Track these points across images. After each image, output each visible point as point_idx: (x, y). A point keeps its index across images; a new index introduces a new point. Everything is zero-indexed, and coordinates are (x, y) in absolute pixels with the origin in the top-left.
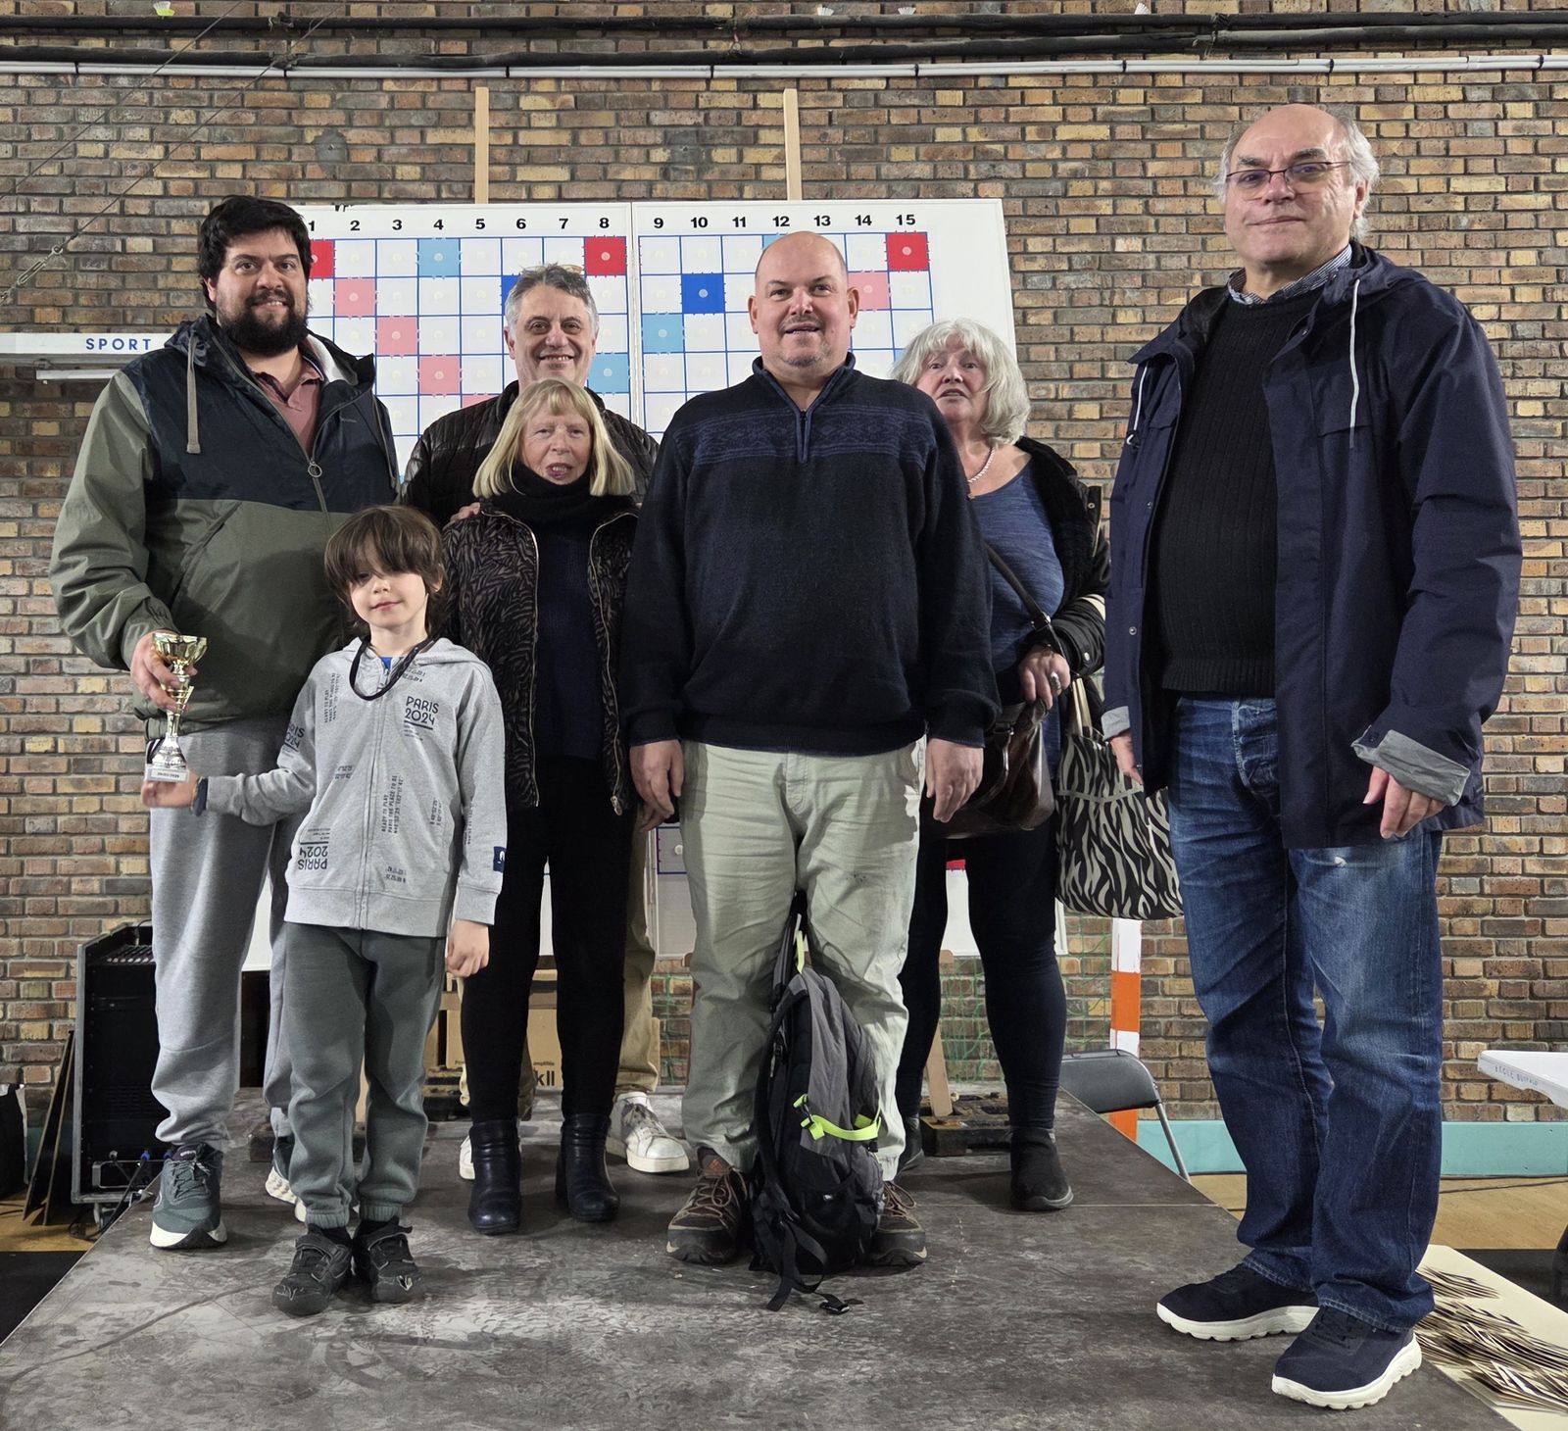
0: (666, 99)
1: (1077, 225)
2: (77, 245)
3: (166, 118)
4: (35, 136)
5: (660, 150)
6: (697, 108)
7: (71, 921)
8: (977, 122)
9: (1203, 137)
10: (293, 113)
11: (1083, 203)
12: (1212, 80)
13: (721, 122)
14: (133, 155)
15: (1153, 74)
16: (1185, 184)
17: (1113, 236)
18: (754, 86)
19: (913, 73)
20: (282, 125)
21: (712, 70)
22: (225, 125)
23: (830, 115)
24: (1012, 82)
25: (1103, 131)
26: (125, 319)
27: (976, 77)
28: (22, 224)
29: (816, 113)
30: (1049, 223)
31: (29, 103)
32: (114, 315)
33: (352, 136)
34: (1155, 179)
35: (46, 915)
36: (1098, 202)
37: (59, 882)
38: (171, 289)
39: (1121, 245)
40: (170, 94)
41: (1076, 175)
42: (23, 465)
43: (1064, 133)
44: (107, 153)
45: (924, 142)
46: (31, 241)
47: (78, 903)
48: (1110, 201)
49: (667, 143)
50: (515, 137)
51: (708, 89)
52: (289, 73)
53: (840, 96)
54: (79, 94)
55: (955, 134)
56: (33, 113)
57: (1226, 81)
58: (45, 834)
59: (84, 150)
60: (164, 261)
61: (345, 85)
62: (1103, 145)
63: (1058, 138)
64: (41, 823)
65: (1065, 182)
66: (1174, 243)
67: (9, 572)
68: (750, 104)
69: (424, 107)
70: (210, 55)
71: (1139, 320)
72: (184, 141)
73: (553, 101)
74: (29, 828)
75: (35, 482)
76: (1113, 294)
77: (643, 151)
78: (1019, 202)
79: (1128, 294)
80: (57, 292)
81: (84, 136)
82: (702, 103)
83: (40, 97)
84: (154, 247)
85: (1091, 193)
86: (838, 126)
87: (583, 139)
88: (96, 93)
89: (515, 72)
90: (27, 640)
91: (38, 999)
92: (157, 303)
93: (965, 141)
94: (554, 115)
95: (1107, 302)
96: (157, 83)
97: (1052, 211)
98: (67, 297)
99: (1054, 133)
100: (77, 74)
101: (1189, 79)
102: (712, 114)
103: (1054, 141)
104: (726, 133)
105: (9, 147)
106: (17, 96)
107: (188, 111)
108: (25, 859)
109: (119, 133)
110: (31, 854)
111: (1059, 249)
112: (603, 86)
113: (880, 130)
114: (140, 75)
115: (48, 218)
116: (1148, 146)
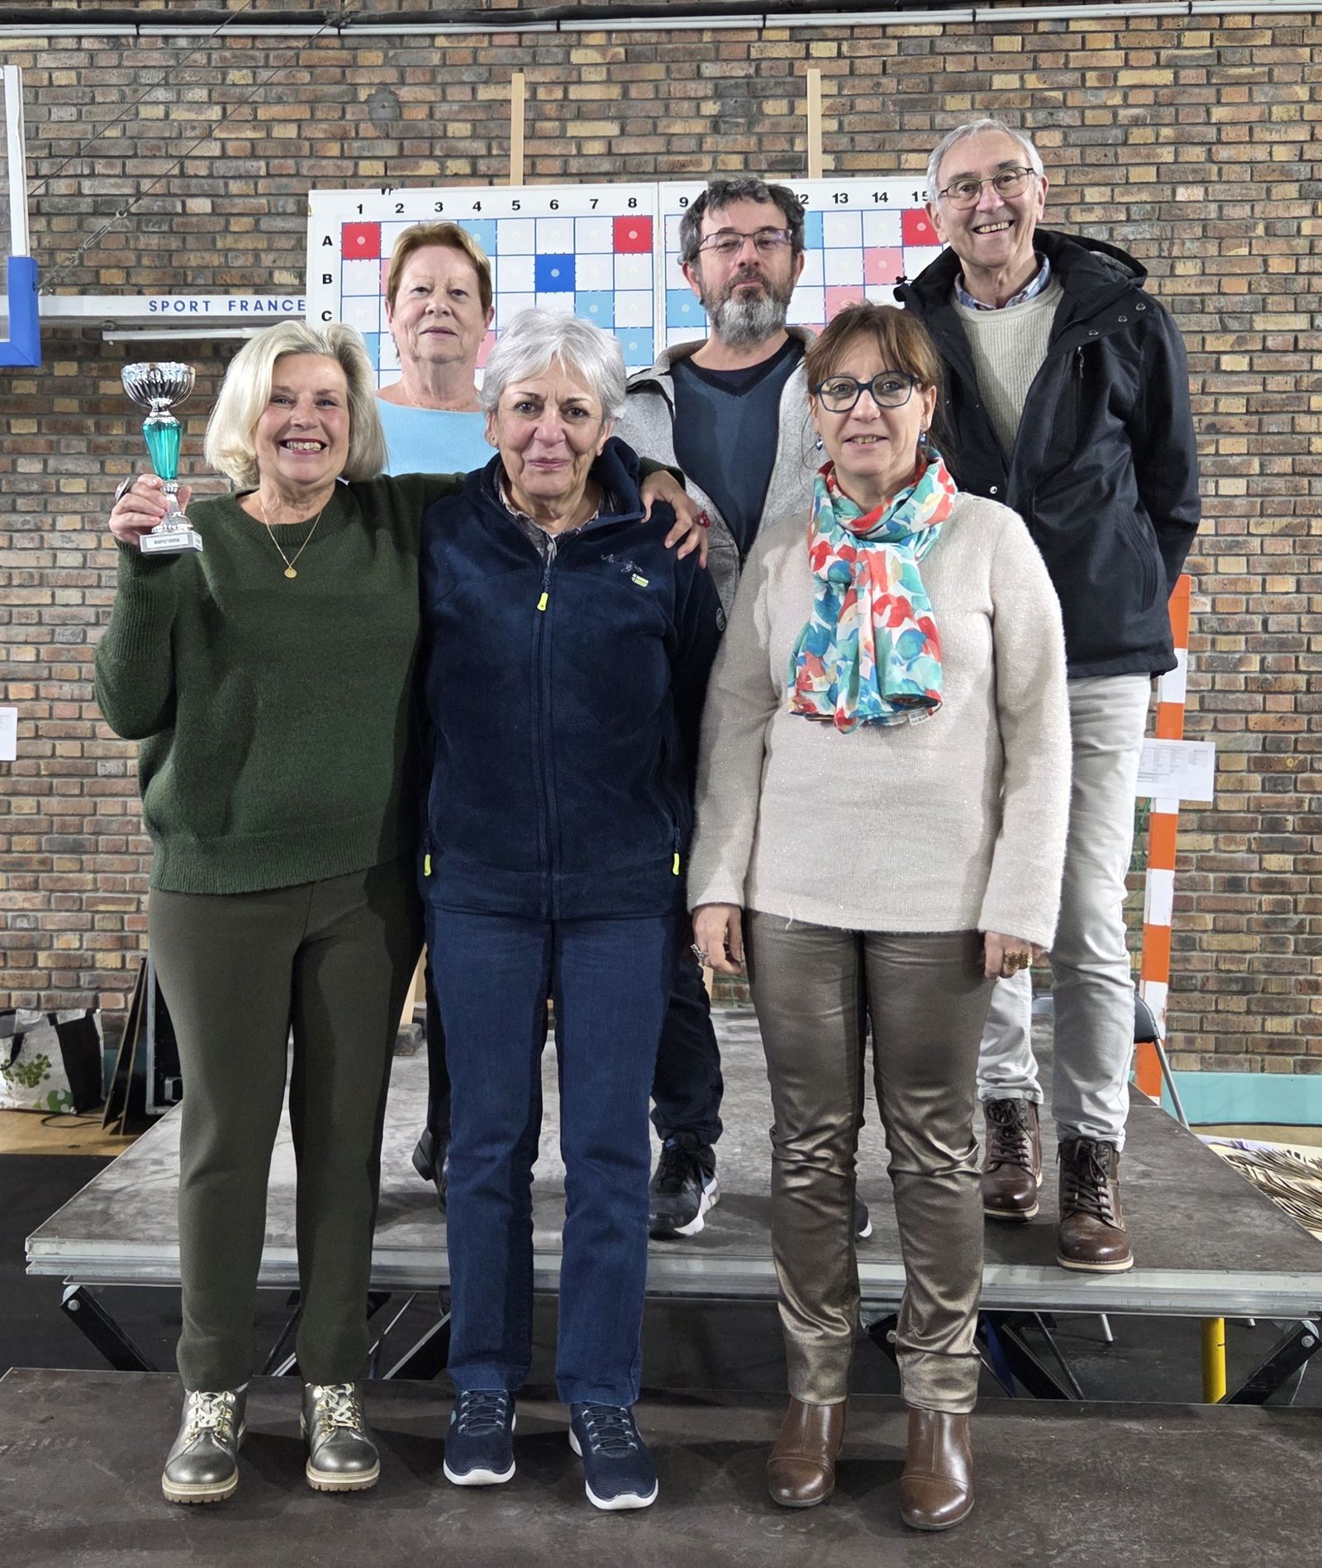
0: (717, 49)
1: (1136, 175)
2: (141, 207)
3: (224, 79)
4: (99, 99)
5: (711, 103)
6: (748, 59)
7: (141, 858)
8: (1035, 68)
9: (1271, 81)
11: (1143, 151)
12: (1283, 21)
13: (773, 72)
14: (193, 116)
15: (1221, 16)
16: (1251, 130)
17: (1175, 185)
18: (807, 35)
19: (970, 18)
20: (336, 83)
21: (764, 19)
22: (280, 84)
23: (884, 63)
24: (1073, 26)
25: (1166, 76)
26: (185, 279)
27: (1036, 21)
28: (87, 187)
29: (870, 62)
30: (1107, 172)
31: (92, 65)
32: (175, 276)
33: (405, 94)
34: (1219, 125)
35: (117, 852)
36: (1159, 150)
38: (229, 250)
39: (1182, 194)
40: (227, 54)
41: (1137, 122)
42: (90, 423)
43: (1126, 78)
44: (167, 115)
45: (980, 90)
46: (95, 202)
48: (1172, 149)
49: (718, 95)
50: (566, 92)
51: (760, 39)
52: (343, 32)
53: (895, 43)
54: (140, 57)
55: (1013, 81)
56: (95, 76)
57: (1298, 21)
58: (116, 776)
59: (146, 112)
60: (222, 221)
61: (398, 42)
62: (1166, 91)
63: (1119, 83)
65: (1126, 128)
66: (1237, 191)
67: (79, 527)
68: (803, 54)
69: (475, 62)
70: (266, 14)
71: (1198, 271)
72: (242, 102)
73: (604, 55)
74: (101, 771)
75: (102, 440)
76: (1172, 245)
77: (694, 103)
78: (1077, 151)
79: (1188, 244)
80: (119, 254)
81: (146, 98)
82: (754, 54)
83: (103, 60)
84: (213, 208)
85: (1153, 140)
86: (894, 74)
87: (633, 93)
88: (156, 55)
89: (566, 26)
90: (97, 591)
91: (112, 931)
92: (216, 263)
93: (1022, 88)
94: (604, 69)
95: (1165, 254)
96: (215, 43)
97: (1111, 160)
98: (130, 258)
99: (1116, 78)
100: (138, 36)
101: (1258, 21)
102: (764, 65)
103: (1115, 86)
104: (777, 84)
105: (74, 110)
106: (81, 59)
107: (245, 71)
108: (98, 800)
109: (179, 95)
110: (104, 795)
111: (1118, 199)
112: (654, 38)
113: (935, 77)
114: (198, 37)
115: (112, 181)
116: (1213, 90)
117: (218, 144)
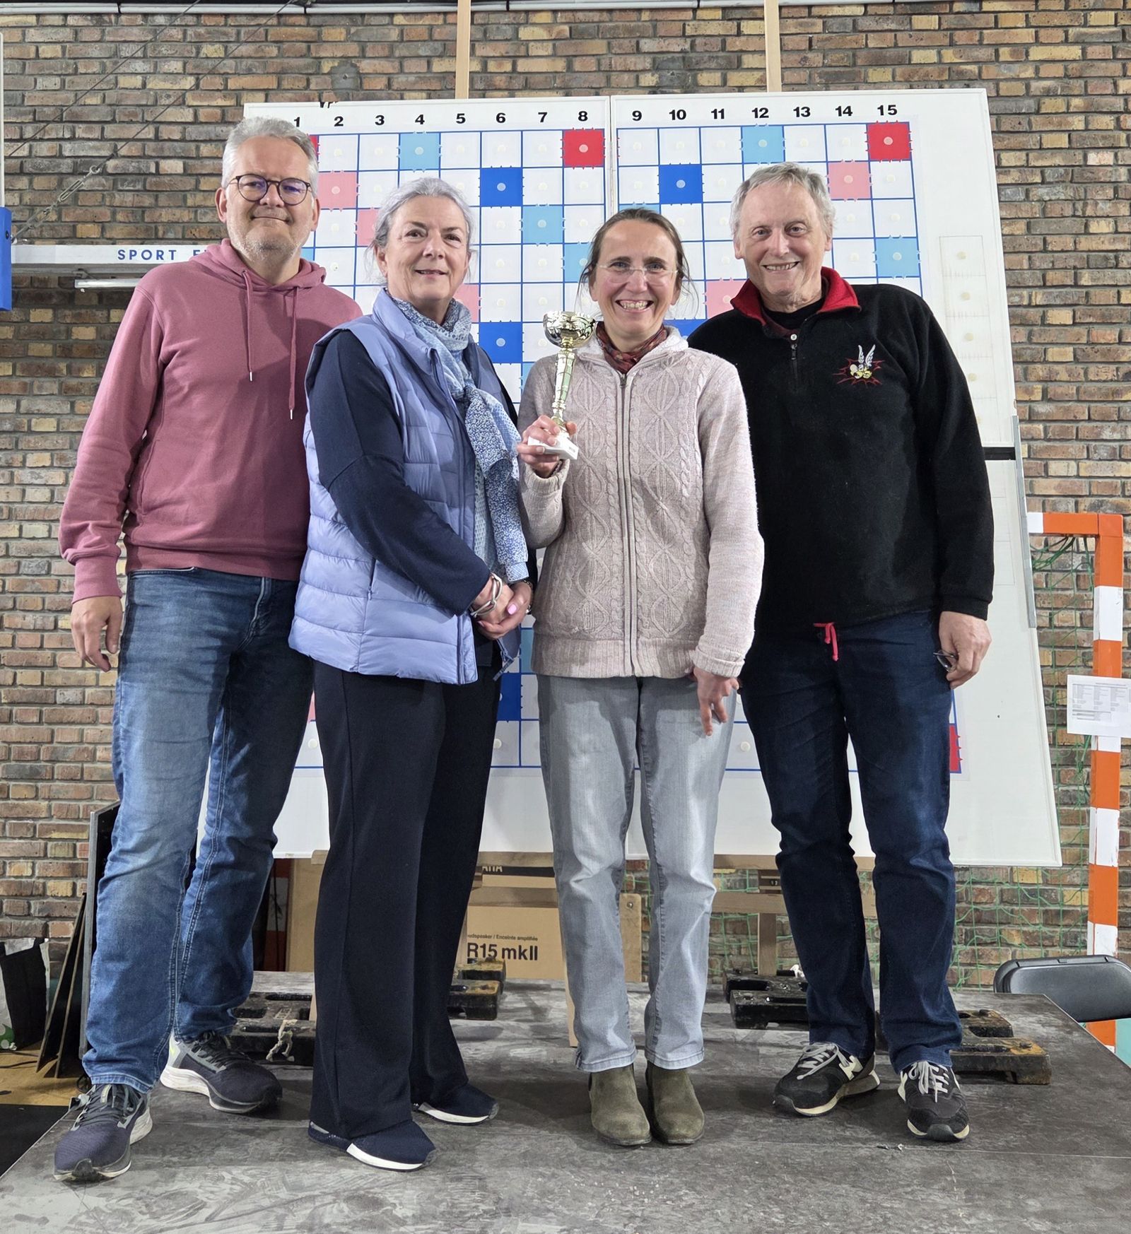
0: (655, 27)
1: (1050, 140)
2: (116, 167)
3: (198, 53)
4: (81, 70)
5: (649, 75)
6: (684, 35)
7: (96, 785)
8: (952, 44)
10: (312, 46)
11: (1055, 119)
13: (706, 48)
14: (168, 86)
17: (1085, 151)
18: (738, 14)
19: (891, 1)
20: (301, 57)
22: (251, 57)
23: (810, 40)
24: (986, 6)
25: (1075, 52)
26: (156, 233)
27: (951, 2)
28: (68, 149)
29: (796, 38)
30: (1021, 138)
31: (76, 40)
32: (147, 230)
33: (366, 66)
34: (1126, 95)
35: (72, 780)
36: (1070, 119)
37: (86, 749)
38: (199, 207)
39: (1093, 158)
40: (202, 30)
41: (1049, 93)
42: (62, 366)
43: (1037, 53)
44: (144, 85)
45: (900, 64)
46: (75, 164)
47: (102, 770)
48: (1082, 117)
49: (656, 68)
50: (514, 65)
51: (694, 18)
52: (309, 10)
53: (820, 22)
54: (120, 32)
55: (931, 56)
56: (79, 49)
58: (73, 705)
59: (124, 82)
60: (192, 181)
61: (359, 19)
62: (1075, 65)
63: (1031, 58)
64: (71, 695)
65: (1038, 98)
67: (48, 464)
68: (734, 31)
69: (431, 38)
71: (1111, 229)
72: (212, 72)
73: (549, 31)
74: (59, 699)
75: (73, 382)
76: (1085, 205)
77: (633, 76)
79: (1100, 205)
80: (97, 210)
81: (122, 69)
82: (689, 31)
83: (85, 35)
84: (185, 169)
85: (1063, 110)
86: (818, 50)
87: (577, 65)
88: (136, 30)
89: (515, 6)
91: (64, 858)
92: (186, 219)
93: (940, 62)
94: (550, 44)
95: (1079, 213)
96: (191, 20)
97: (1026, 127)
98: (106, 214)
99: (1027, 54)
100: (119, 14)
102: (698, 41)
103: (1027, 60)
104: (710, 58)
105: (58, 80)
106: (66, 34)
107: (217, 46)
108: (56, 727)
109: (156, 67)
110: (61, 723)
111: (1032, 164)
112: (596, 17)
113: (858, 53)
114: (176, 14)
115: (91, 144)
116: (1119, 65)
117: (191, 110)
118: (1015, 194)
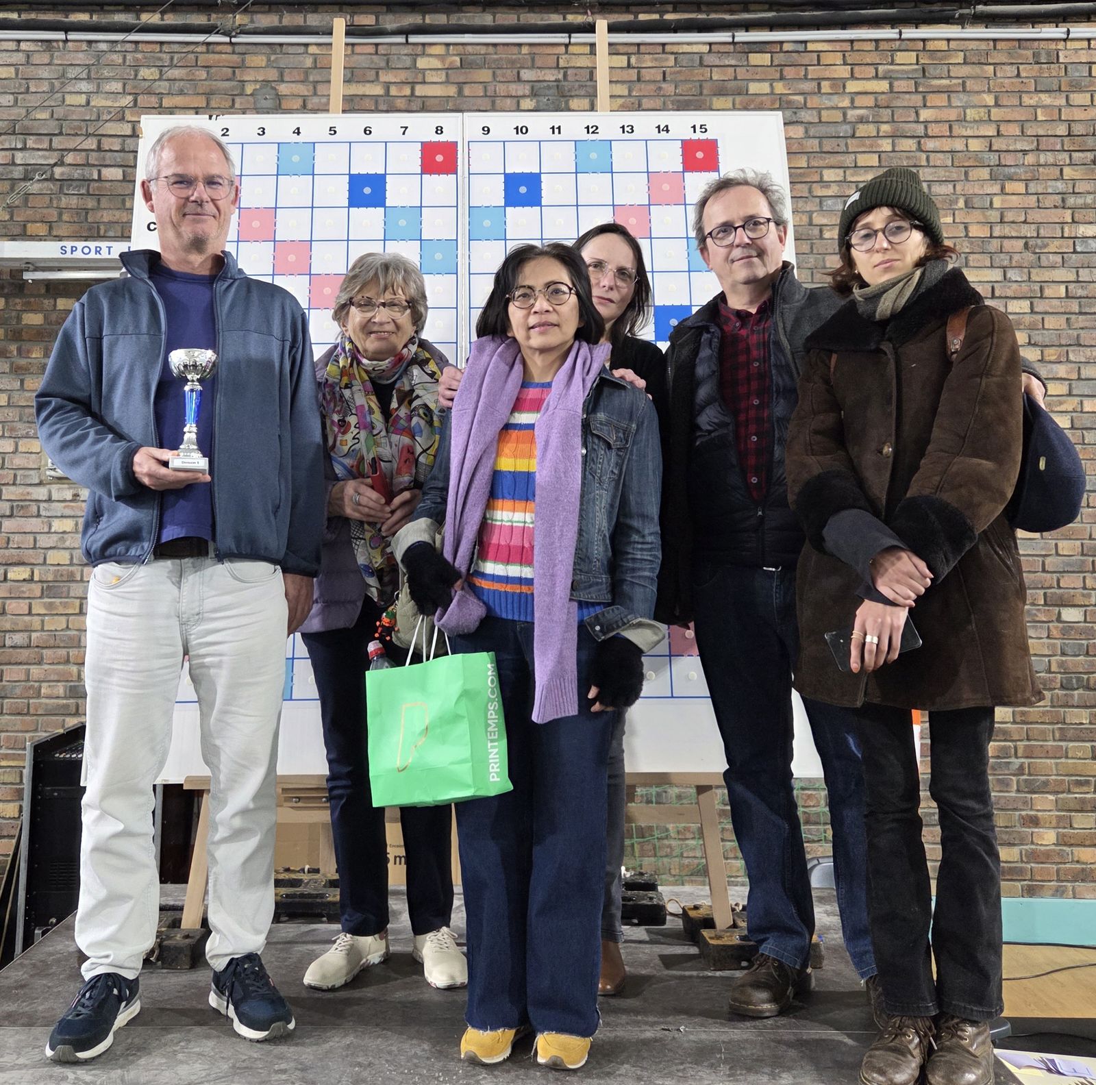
0: (533, 60)
1: (863, 160)
2: (62, 174)
3: (136, 75)
4: (32, 89)
5: (528, 100)
6: (558, 67)
7: (41, 718)
8: (782, 78)
9: (964, 91)
10: (237, 70)
11: (868, 142)
12: (972, 45)
13: (577, 78)
14: (109, 103)
15: (924, 40)
16: (950, 127)
19: (730, 40)
20: (227, 80)
21: (570, 37)
22: (183, 80)
23: (664, 73)
24: (810, 47)
25: (884, 86)
26: (98, 232)
27: (781, 43)
28: (20, 158)
29: (653, 71)
30: (840, 158)
31: (28, 62)
32: (90, 229)
33: (283, 89)
34: (926, 122)
35: (19, 714)
36: (880, 141)
37: (31, 687)
40: (139, 56)
41: (862, 120)
42: (13, 348)
43: (852, 87)
44: (88, 103)
45: (739, 94)
46: (26, 171)
47: (46, 704)
48: (890, 141)
49: (534, 94)
50: (413, 90)
51: (566, 52)
52: (234, 40)
53: (672, 57)
54: (67, 57)
55: (764, 88)
56: (30, 71)
57: (983, 46)
58: (21, 647)
59: (70, 99)
60: (130, 186)
61: (278, 49)
62: (883, 96)
63: (848, 90)
64: (18, 639)
65: (853, 124)
66: (942, 174)
70: (171, 26)
72: (150, 93)
73: (443, 62)
74: (8, 643)
75: (23, 362)
77: (515, 100)
78: (816, 142)
80: (45, 211)
81: (69, 88)
82: (562, 64)
83: (36, 59)
84: (124, 176)
85: (875, 134)
86: (671, 81)
87: (467, 91)
88: (81, 55)
89: (413, 39)
90: (12, 488)
91: (12, 783)
93: (772, 93)
94: (444, 73)
96: (130, 47)
97: (843, 149)
98: (53, 215)
99: (844, 87)
100: (66, 41)
101: (953, 45)
102: (569, 72)
103: (844, 92)
104: (581, 87)
105: (11, 97)
106: (19, 58)
107: (153, 69)
109: (98, 86)
110: (10, 664)
111: (849, 179)
112: (483, 50)
113: (704, 84)
114: (116, 42)
115: (40, 153)
116: (920, 97)
117: (130, 125)
118: (835, 204)
